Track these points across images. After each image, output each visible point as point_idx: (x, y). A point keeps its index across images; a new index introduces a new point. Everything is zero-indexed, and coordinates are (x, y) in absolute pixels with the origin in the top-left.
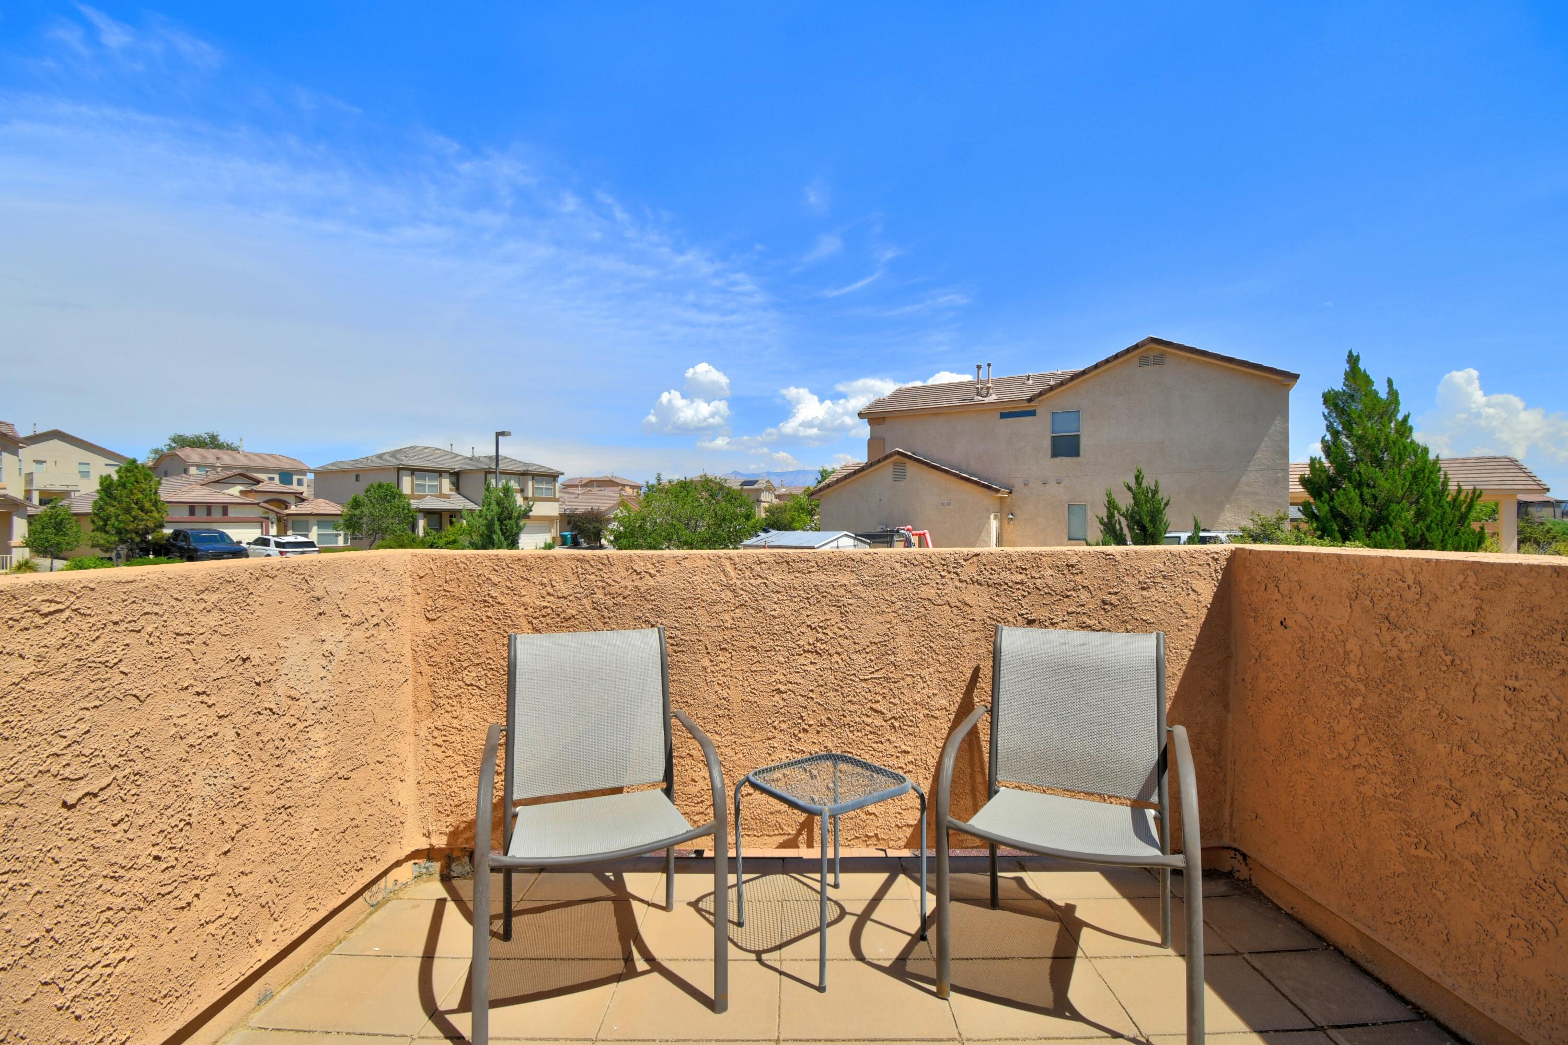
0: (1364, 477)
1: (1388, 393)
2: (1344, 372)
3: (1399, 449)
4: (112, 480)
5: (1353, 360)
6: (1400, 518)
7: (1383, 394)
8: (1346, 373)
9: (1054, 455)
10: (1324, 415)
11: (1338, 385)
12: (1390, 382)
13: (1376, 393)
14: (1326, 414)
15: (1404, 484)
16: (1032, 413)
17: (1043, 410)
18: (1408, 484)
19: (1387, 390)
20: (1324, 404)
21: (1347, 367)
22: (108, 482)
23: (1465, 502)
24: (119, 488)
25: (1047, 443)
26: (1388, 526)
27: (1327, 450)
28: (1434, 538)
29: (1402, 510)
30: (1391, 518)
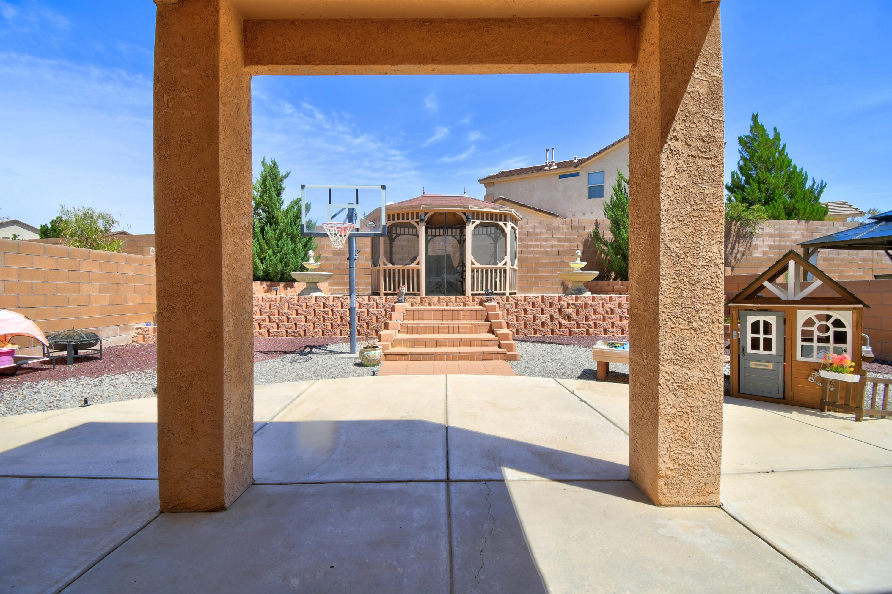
0: (762, 178)
1: (775, 135)
2: (750, 126)
3: (780, 162)
4: (48, 227)
5: (755, 118)
6: (781, 198)
7: (771, 137)
8: (751, 127)
9: (589, 197)
10: (739, 151)
11: (747, 132)
12: (775, 129)
13: (768, 135)
14: (740, 150)
15: (783, 180)
16: (577, 174)
17: (583, 172)
18: (785, 180)
19: (774, 134)
20: (739, 143)
21: (751, 123)
22: (45, 228)
23: (817, 189)
24: (52, 232)
25: (586, 191)
26: (774, 201)
27: (741, 168)
28: (800, 206)
29: (782, 193)
30: (776, 198)
